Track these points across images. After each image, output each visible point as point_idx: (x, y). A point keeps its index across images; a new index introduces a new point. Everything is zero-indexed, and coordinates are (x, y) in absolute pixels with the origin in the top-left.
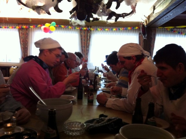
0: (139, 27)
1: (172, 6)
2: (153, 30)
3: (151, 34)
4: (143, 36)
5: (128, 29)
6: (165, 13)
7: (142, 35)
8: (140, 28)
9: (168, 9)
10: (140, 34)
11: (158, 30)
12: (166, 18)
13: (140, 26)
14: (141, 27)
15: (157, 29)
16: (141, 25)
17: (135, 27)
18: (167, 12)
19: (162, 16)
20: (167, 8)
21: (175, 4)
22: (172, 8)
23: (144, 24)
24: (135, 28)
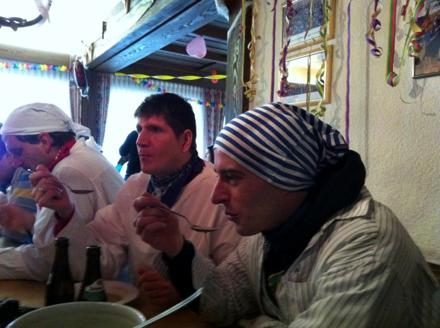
0: (70, 67)
1: (142, 28)
2: (103, 79)
3: (99, 87)
4: (81, 91)
5: (40, 68)
6: (128, 43)
7: (78, 87)
8: (72, 69)
9: (134, 34)
10: (72, 83)
11: (114, 80)
12: (130, 53)
13: (72, 65)
14: (74, 68)
15: (112, 77)
16: (74, 63)
17: (58, 66)
18: (134, 40)
19: (122, 47)
20: (132, 31)
21: (148, 25)
22: (143, 33)
23: (80, 61)
24: (58, 69)
